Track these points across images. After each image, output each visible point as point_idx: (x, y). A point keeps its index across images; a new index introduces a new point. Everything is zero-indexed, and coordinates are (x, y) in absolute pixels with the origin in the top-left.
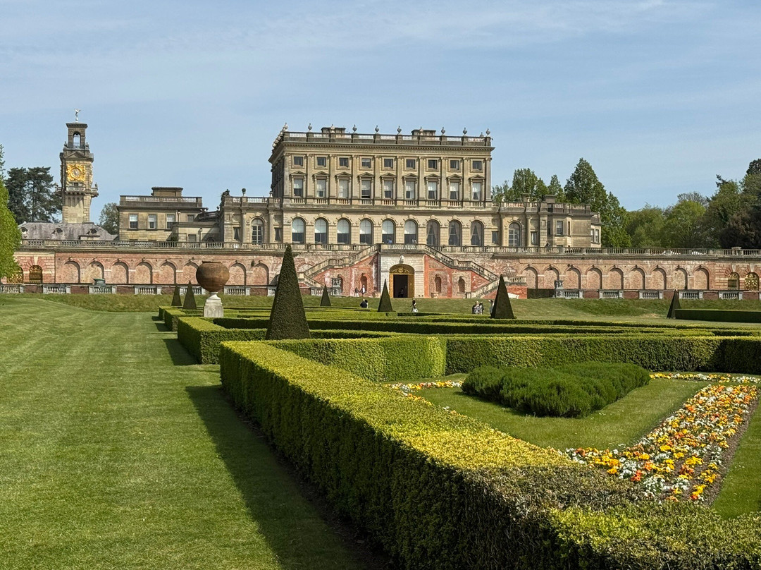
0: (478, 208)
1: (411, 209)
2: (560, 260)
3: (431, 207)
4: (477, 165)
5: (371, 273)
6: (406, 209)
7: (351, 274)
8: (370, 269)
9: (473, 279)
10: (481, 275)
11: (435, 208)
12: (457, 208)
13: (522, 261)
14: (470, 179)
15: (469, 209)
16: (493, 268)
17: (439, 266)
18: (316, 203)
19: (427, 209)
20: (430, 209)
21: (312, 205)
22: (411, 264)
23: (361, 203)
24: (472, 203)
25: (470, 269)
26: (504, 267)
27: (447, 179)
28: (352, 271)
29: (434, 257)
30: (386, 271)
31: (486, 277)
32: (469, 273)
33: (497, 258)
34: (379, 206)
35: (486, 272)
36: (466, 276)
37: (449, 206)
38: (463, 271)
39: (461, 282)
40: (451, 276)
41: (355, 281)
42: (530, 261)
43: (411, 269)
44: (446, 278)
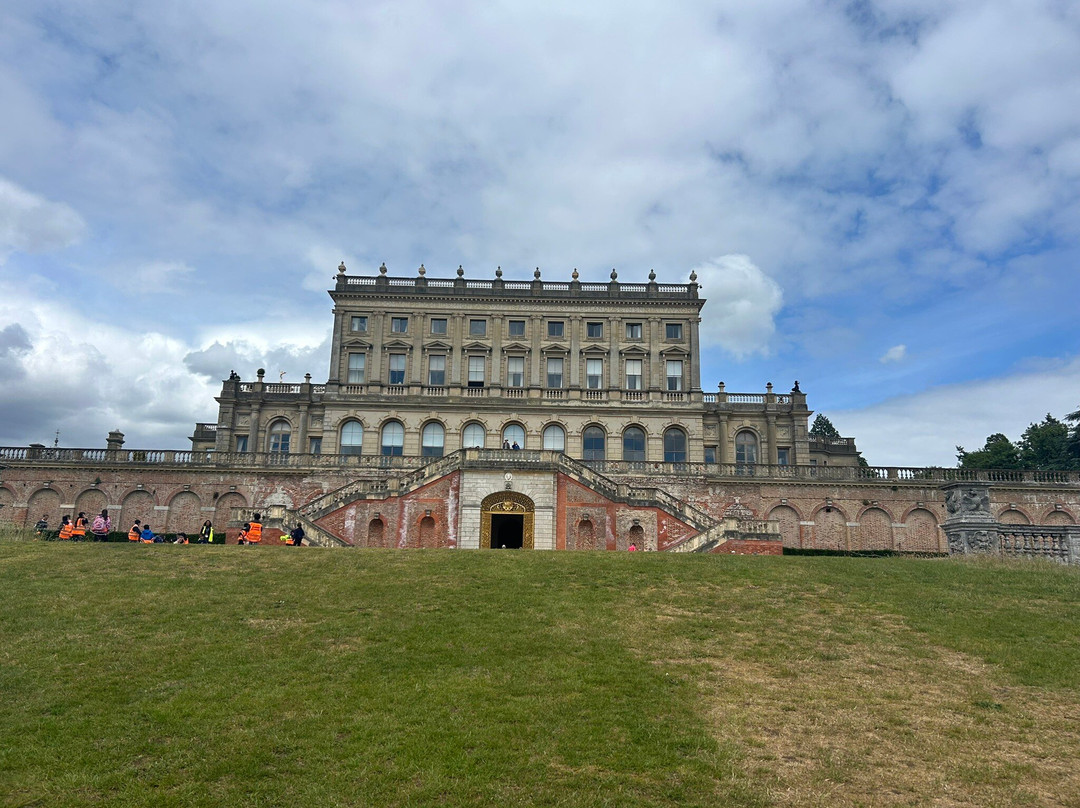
0: (677, 404)
1: (556, 404)
2: (846, 492)
3: (591, 402)
4: (673, 329)
5: (444, 509)
6: (544, 403)
7: (402, 511)
8: (441, 501)
9: (660, 526)
10: (679, 516)
11: (598, 402)
12: (637, 403)
13: (765, 492)
14: (661, 353)
15: (661, 405)
16: (706, 507)
17: (589, 497)
18: (385, 393)
19: (584, 404)
20: (588, 404)
21: (378, 396)
22: (527, 492)
23: (466, 394)
24: (665, 396)
25: (654, 505)
26: (729, 505)
27: (620, 353)
28: (403, 506)
29: (576, 478)
30: (475, 506)
31: (689, 522)
32: (652, 513)
33: (714, 485)
34: (497, 399)
35: (688, 512)
36: (646, 517)
37: (624, 399)
38: (639, 508)
39: (636, 529)
40: (614, 519)
41: (410, 526)
42: (782, 492)
43: (527, 501)
44: (603, 523)
